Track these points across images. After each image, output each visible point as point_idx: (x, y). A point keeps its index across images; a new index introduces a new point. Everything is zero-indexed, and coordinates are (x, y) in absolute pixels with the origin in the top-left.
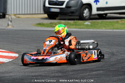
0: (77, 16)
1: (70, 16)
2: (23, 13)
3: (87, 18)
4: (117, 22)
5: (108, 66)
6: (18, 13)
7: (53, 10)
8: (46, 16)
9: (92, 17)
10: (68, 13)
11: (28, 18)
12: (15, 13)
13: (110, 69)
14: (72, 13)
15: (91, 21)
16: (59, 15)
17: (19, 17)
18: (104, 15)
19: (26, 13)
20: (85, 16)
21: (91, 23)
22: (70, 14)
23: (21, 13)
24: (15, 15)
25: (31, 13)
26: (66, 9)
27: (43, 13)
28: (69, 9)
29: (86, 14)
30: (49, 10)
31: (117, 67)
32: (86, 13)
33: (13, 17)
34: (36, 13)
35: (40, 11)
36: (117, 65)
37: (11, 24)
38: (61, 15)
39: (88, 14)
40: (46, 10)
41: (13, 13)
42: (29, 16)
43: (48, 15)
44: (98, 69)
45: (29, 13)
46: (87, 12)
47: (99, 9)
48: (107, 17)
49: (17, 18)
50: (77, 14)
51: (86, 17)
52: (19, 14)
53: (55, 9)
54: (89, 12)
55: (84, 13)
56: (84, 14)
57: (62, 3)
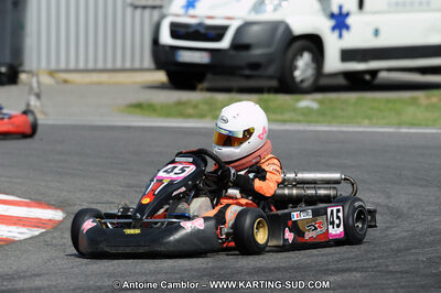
0: (271, 78)
1: (248, 77)
2: (82, 66)
3: (306, 85)
4: (414, 101)
5: (381, 257)
6: (63, 66)
7: (185, 57)
8: (161, 76)
9: (323, 82)
10: (241, 68)
11: (100, 84)
12: (53, 66)
13: (387, 266)
14: (255, 66)
15: (319, 96)
16: (209, 76)
17: (66, 81)
18: (368, 77)
19: (91, 66)
20: (298, 79)
21: (321, 102)
22: (247, 72)
23: (72, 66)
24: (52, 73)
25: (109, 66)
26: (232, 53)
27: (152, 65)
28: (244, 53)
29: (304, 71)
30: (174, 55)
31: (412, 257)
32: (303, 67)
33: (46, 80)
34: (128, 65)
35: (142, 61)
36: (413, 251)
37: (38, 103)
38: (215, 74)
39: (310, 72)
40: (163, 58)
41: (44, 64)
42: (104, 77)
43: (169, 74)
44: (347, 266)
45: (100, 65)
46: (307, 65)
47: (347, 55)
48: (377, 81)
49: (58, 82)
50: (271, 70)
51: (302, 81)
52: (67, 71)
53: (194, 54)
54: (313, 65)
55: (295, 68)
56: (297, 74)
57: (217, 33)
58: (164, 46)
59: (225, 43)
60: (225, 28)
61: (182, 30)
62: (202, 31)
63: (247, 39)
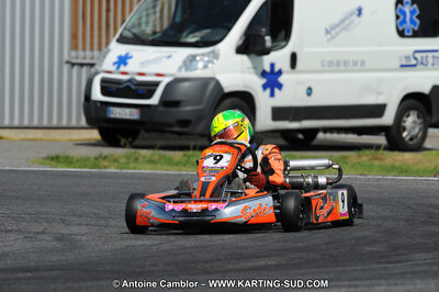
0: (202, 136)
1: (179, 134)
7: (117, 113)
10: (171, 125)
11: (35, 140)
14: (185, 123)
17: (0, 138)
19: (26, 123)
22: (177, 129)
23: (7, 123)
26: (162, 109)
28: (174, 110)
30: (105, 111)
38: (147, 131)
42: (39, 134)
50: (201, 128)
57: (148, 89)
58: (96, 102)
59: (155, 100)
60: (156, 84)
61: (114, 87)
62: (133, 87)
63: (177, 97)
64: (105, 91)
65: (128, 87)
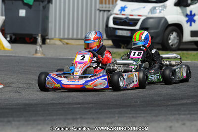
2: (75, 37)
3: (174, 47)
6: (66, 37)
7: (120, 33)
8: (110, 43)
9: (181, 47)
12: (62, 37)
15: (179, 52)
17: (67, 44)
19: (79, 37)
20: (171, 44)
23: (71, 37)
24: (61, 40)
29: (173, 40)
30: (115, 32)
32: (173, 38)
33: (58, 43)
37: (40, 49)
39: (176, 41)
40: (110, 33)
41: (57, 36)
43: (113, 42)
49: (64, 44)
50: (158, 40)
51: (172, 45)
52: (68, 39)
53: (123, 31)
54: (178, 38)
55: (170, 39)
56: (170, 41)
57: (134, 22)
58: (110, 28)
59: (137, 27)
60: (138, 20)
61: (119, 21)
62: (127, 21)
63: (147, 26)
64: (115, 23)
65: (125, 21)
